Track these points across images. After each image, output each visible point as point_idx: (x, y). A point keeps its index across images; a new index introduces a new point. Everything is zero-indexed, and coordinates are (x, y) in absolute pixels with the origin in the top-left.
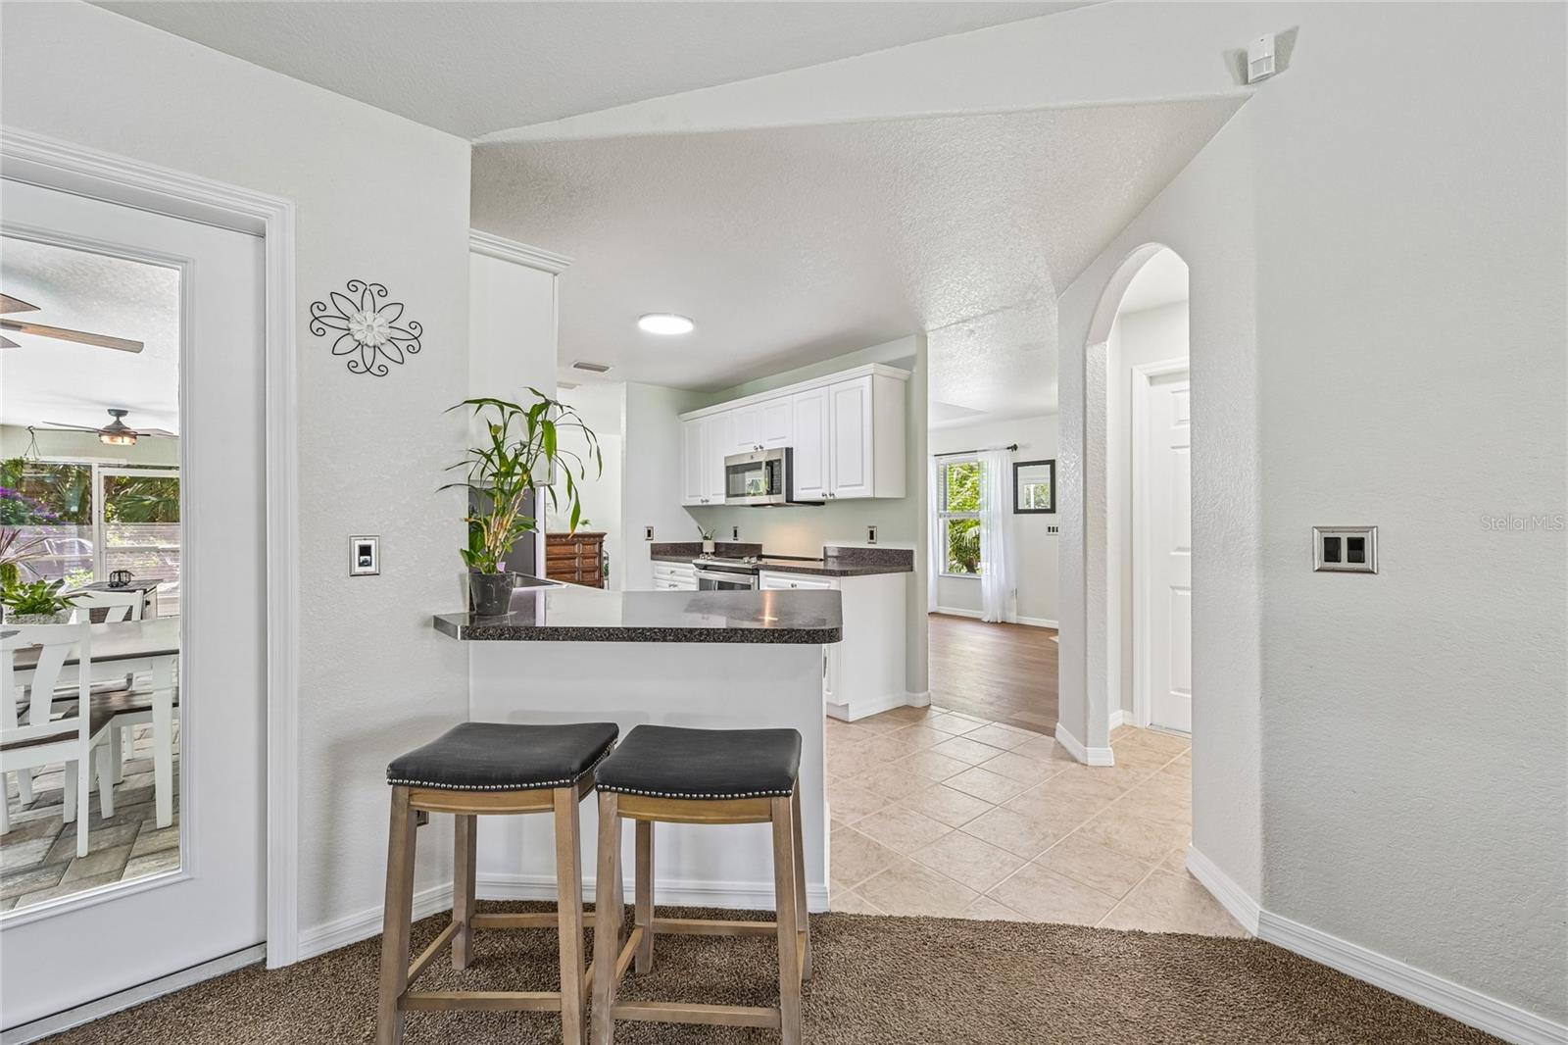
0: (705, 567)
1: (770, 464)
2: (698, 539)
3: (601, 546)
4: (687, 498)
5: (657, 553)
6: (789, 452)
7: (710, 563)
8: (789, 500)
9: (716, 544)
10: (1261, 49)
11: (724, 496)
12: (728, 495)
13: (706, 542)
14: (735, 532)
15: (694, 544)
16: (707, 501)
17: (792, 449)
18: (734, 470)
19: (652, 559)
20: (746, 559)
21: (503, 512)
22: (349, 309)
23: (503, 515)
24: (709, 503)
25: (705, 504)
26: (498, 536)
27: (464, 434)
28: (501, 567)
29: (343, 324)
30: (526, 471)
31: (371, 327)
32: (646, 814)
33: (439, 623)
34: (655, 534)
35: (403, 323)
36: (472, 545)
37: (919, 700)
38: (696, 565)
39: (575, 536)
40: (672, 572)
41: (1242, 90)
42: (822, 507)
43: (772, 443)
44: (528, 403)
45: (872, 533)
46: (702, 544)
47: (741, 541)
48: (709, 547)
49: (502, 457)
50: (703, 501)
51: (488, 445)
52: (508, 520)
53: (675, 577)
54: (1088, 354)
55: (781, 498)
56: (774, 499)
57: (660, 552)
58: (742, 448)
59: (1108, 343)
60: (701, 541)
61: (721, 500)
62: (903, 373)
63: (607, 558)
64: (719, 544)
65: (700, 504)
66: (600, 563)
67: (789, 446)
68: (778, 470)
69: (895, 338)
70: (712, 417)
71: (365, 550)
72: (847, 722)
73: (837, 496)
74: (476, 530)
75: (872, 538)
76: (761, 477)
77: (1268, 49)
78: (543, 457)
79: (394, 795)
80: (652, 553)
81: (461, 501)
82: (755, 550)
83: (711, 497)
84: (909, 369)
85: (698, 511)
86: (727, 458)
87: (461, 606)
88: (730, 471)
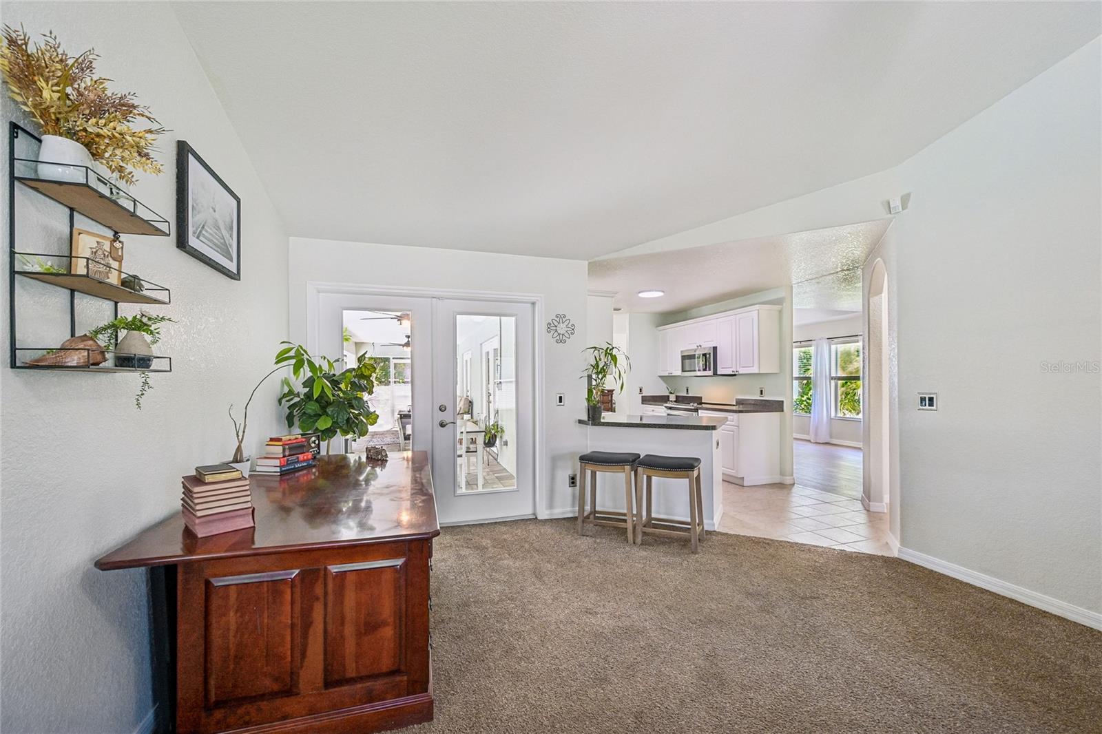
0: (670, 408)
1: (704, 355)
3: (612, 397)
4: (660, 371)
5: (645, 401)
6: (715, 349)
7: (673, 406)
8: (715, 374)
9: (677, 397)
10: (896, 203)
11: (680, 371)
12: (683, 371)
13: (671, 395)
14: (687, 390)
15: (665, 396)
16: (671, 373)
17: (716, 347)
18: (687, 358)
19: (642, 403)
20: (691, 404)
22: (556, 324)
24: (673, 375)
28: (599, 405)
29: (554, 328)
31: (562, 328)
32: (650, 474)
33: (580, 422)
34: (643, 390)
35: (570, 324)
36: (587, 396)
37: (788, 480)
38: (666, 407)
40: (653, 411)
41: (890, 216)
42: (735, 377)
43: (707, 345)
44: (606, 347)
45: (762, 391)
47: (690, 395)
48: (672, 398)
50: (669, 374)
51: (594, 363)
53: (655, 413)
54: (871, 301)
55: (710, 373)
56: (705, 374)
57: (646, 400)
58: (689, 346)
59: (883, 295)
60: (668, 394)
61: (679, 373)
62: (778, 307)
63: (615, 404)
64: (679, 396)
66: (611, 405)
67: (715, 345)
68: (710, 359)
69: (767, 289)
70: (673, 329)
71: (561, 398)
72: (743, 486)
73: (740, 373)
74: (590, 392)
75: (762, 394)
76: (700, 363)
77: (899, 203)
79: (581, 465)
80: (642, 400)
81: (585, 382)
82: (698, 400)
83: (674, 372)
84: (782, 305)
85: (667, 379)
86: (682, 352)
87: (585, 418)
88: (684, 358)
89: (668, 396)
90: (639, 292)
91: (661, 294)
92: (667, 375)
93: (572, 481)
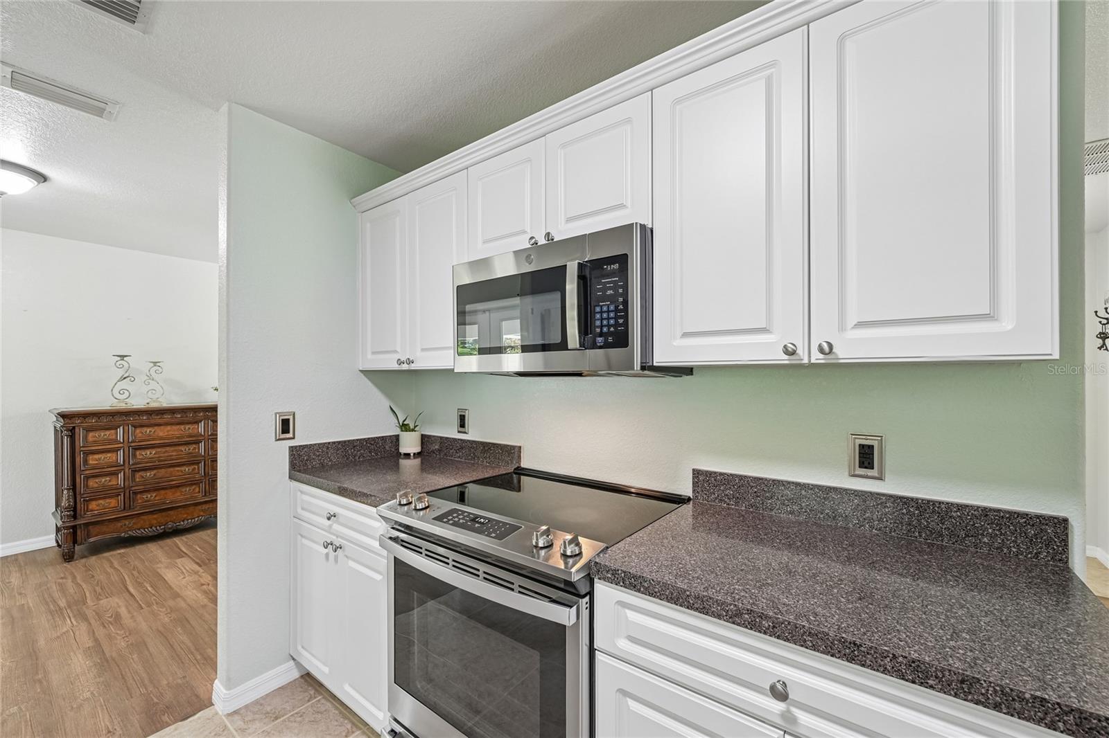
2: (390, 429)
4: (369, 356)
11: (452, 352)
13: (405, 434)
15: (383, 438)
16: (410, 362)
24: (413, 367)
25: (405, 367)
42: (686, 378)
46: (397, 437)
47: (472, 435)
48: (410, 445)
50: (400, 362)
53: (336, 527)
60: (396, 431)
61: (444, 359)
64: (429, 437)
65: (395, 366)
80: (292, 469)
85: (391, 381)
89: (396, 442)
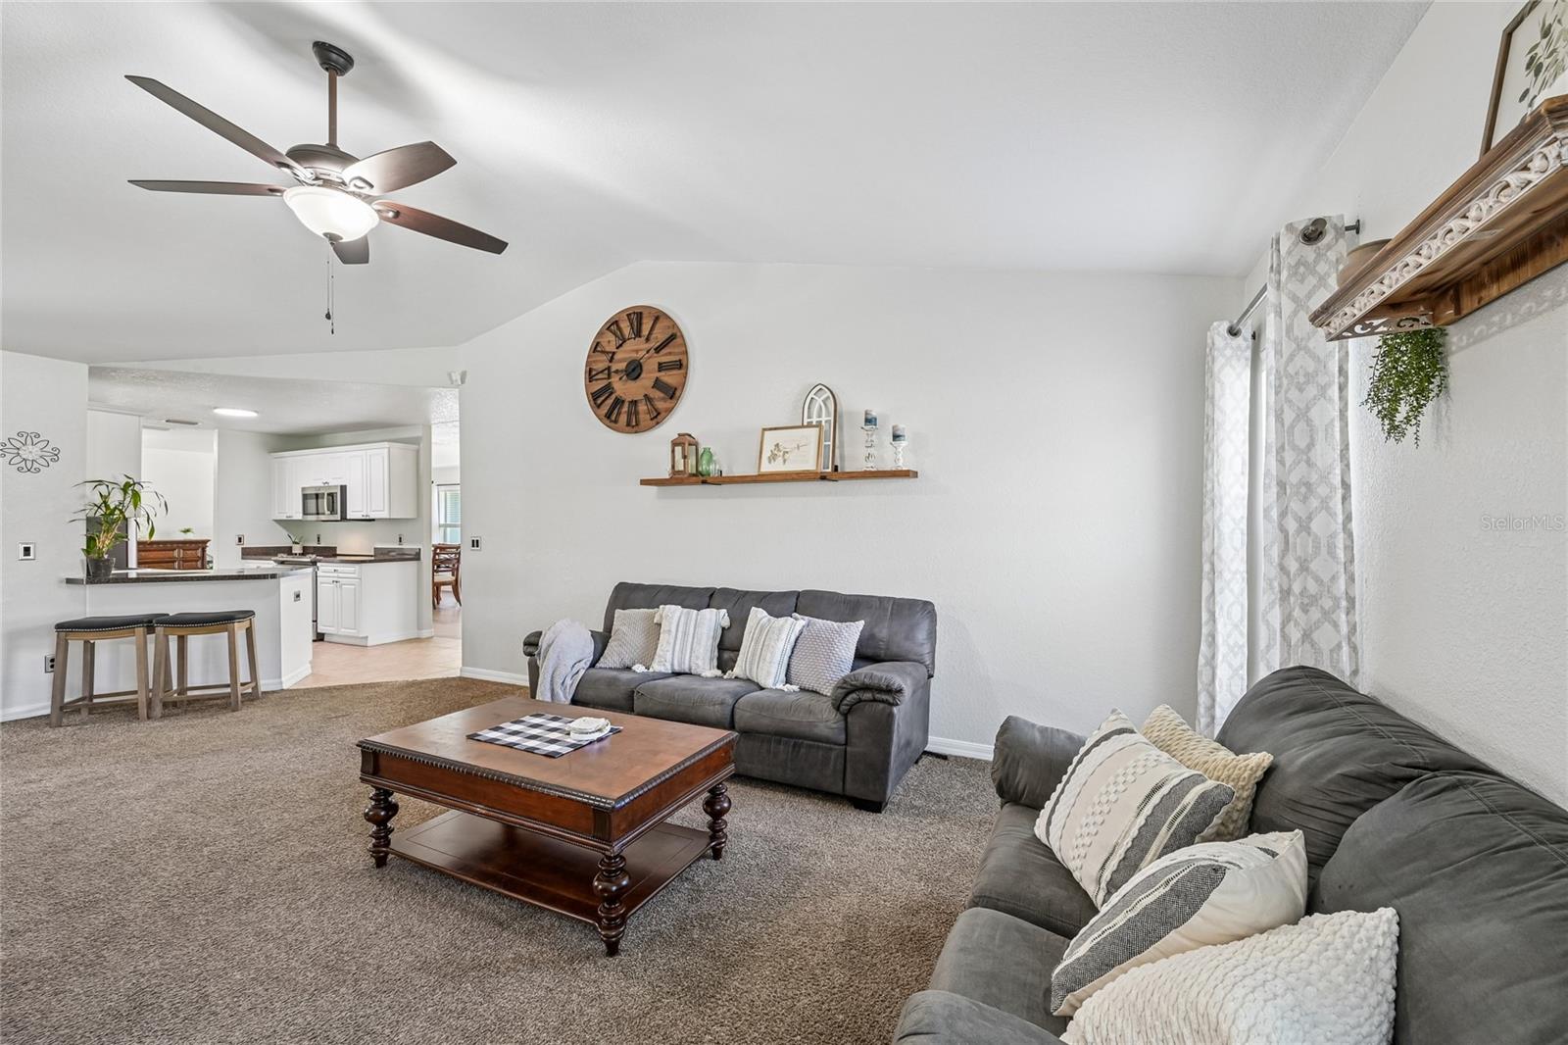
1: (331, 494)
2: (288, 544)
3: (204, 551)
4: (276, 514)
5: (248, 554)
6: (343, 489)
8: (343, 518)
9: (302, 548)
11: (302, 514)
12: (305, 513)
13: (294, 546)
14: (316, 538)
15: (281, 547)
16: (290, 517)
17: (345, 486)
18: (309, 497)
19: (243, 558)
21: (107, 531)
22: (18, 445)
23: (108, 533)
24: (292, 518)
25: (289, 519)
26: (105, 542)
27: (84, 496)
28: (106, 557)
29: (15, 451)
30: (122, 512)
31: (31, 452)
32: (178, 633)
33: (69, 581)
34: (245, 540)
35: (49, 449)
36: (88, 547)
37: (424, 634)
38: (275, 561)
39: (152, 543)
43: (335, 483)
44: (123, 481)
45: (400, 539)
48: (297, 549)
49: (107, 507)
50: (287, 517)
51: (99, 501)
52: (111, 535)
55: (338, 517)
56: (332, 518)
57: (248, 553)
58: (312, 483)
60: (291, 544)
61: (299, 516)
62: (415, 447)
64: (306, 547)
66: (204, 565)
67: (343, 484)
68: (336, 499)
69: (410, 425)
70: (293, 458)
71: (27, 551)
72: (366, 646)
73: (373, 517)
74: (91, 540)
75: (400, 542)
76: (324, 503)
78: (132, 507)
79: (58, 636)
80: (243, 554)
81: (82, 527)
83: (294, 515)
84: (419, 444)
85: (286, 524)
86: (303, 489)
87: (82, 575)
88: (305, 497)
89: (291, 548)
90: (215, 408)
91: (254, 415)
92: (285, 518)
93: (50, 664)
